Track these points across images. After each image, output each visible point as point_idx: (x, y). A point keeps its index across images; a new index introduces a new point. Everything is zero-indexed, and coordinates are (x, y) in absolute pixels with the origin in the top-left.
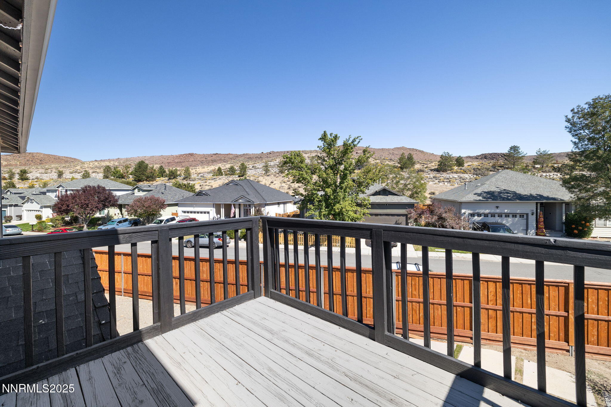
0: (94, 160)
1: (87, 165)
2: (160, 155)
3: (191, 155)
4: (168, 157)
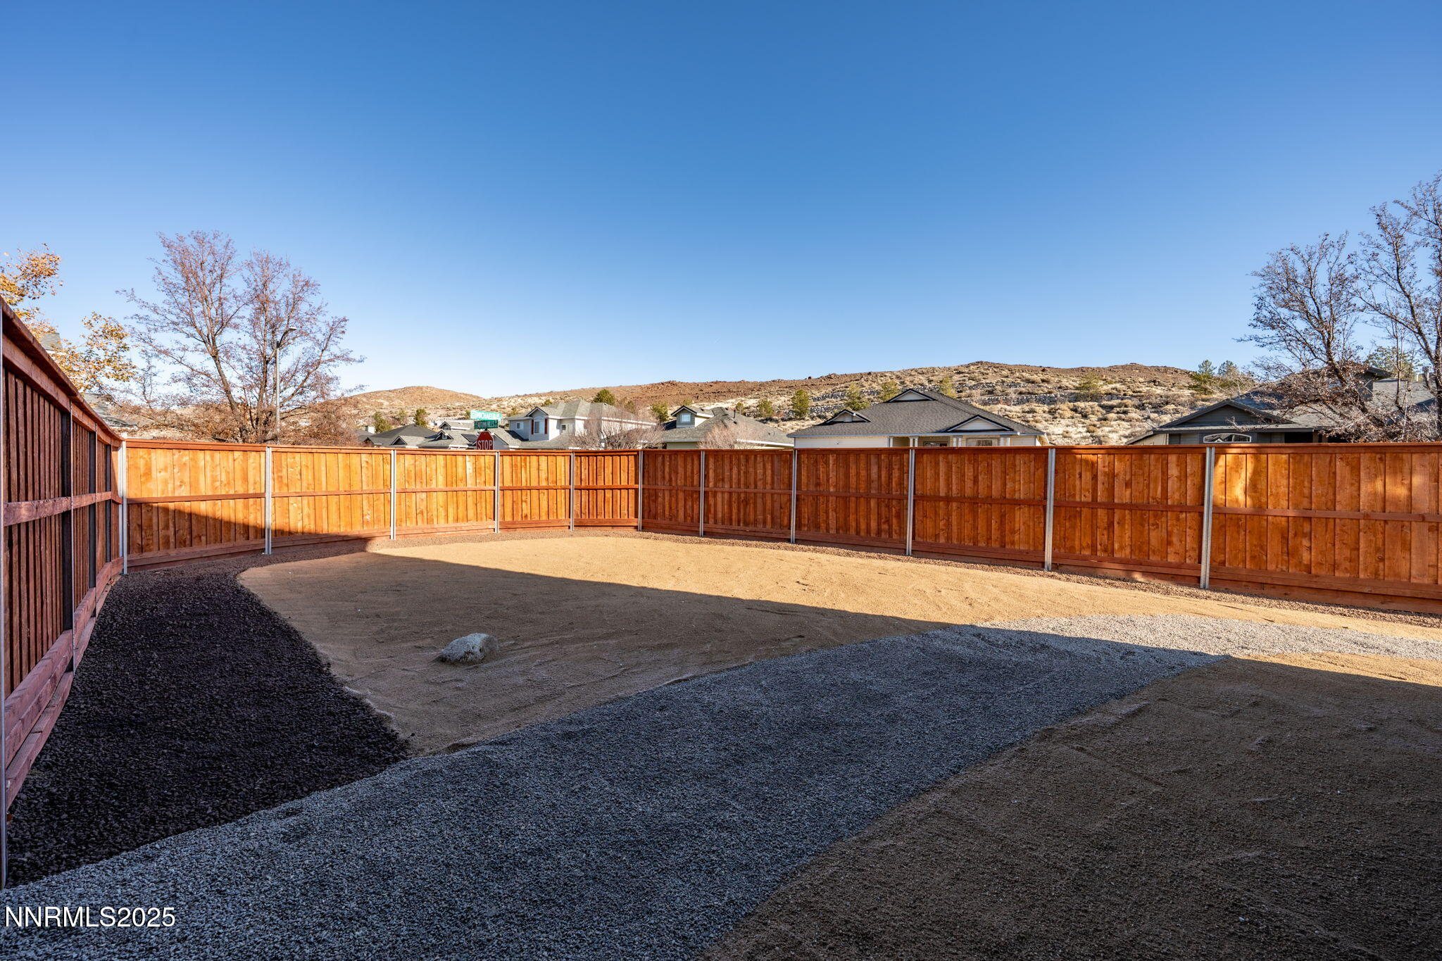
3: (672, 384)
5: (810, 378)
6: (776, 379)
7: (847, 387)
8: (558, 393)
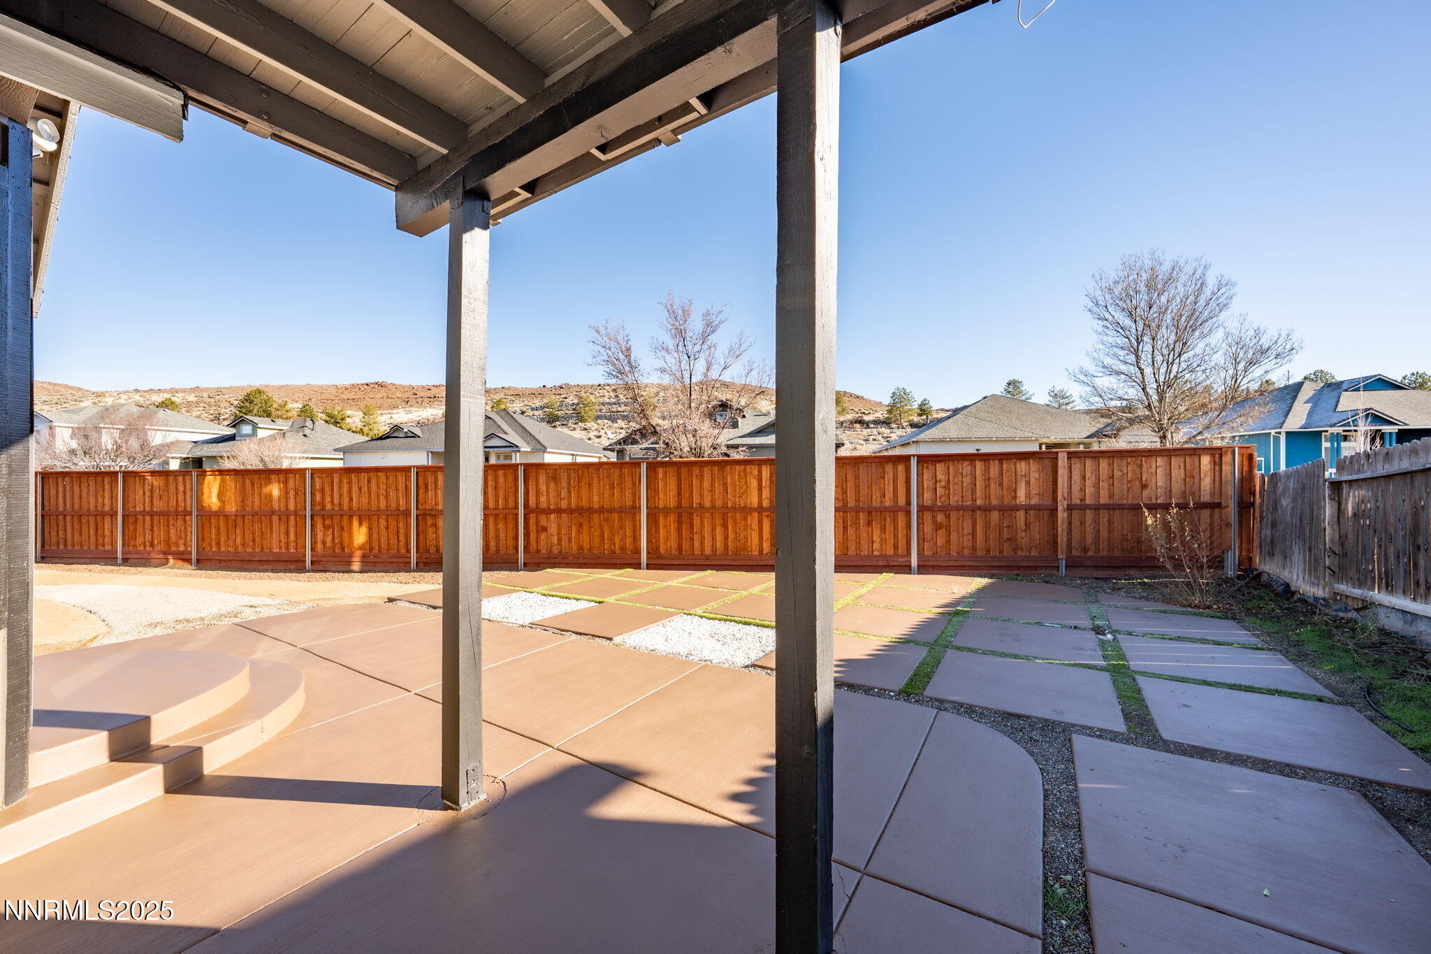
0: (131, 389)
1: (113, 399)
2: (305, 383)
3: (381, 385)
4: (323, 389)
5: (544, 386)
6: (506, 385)
7: (566, 398)
8: (207, 389)
